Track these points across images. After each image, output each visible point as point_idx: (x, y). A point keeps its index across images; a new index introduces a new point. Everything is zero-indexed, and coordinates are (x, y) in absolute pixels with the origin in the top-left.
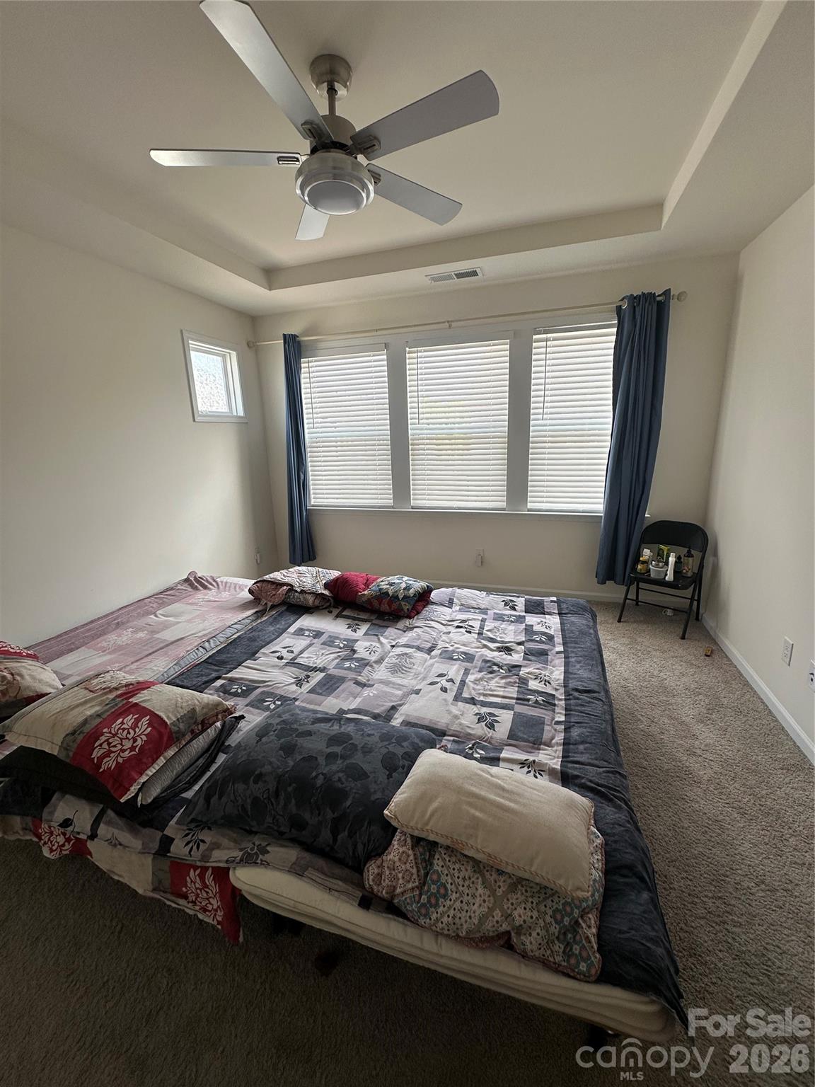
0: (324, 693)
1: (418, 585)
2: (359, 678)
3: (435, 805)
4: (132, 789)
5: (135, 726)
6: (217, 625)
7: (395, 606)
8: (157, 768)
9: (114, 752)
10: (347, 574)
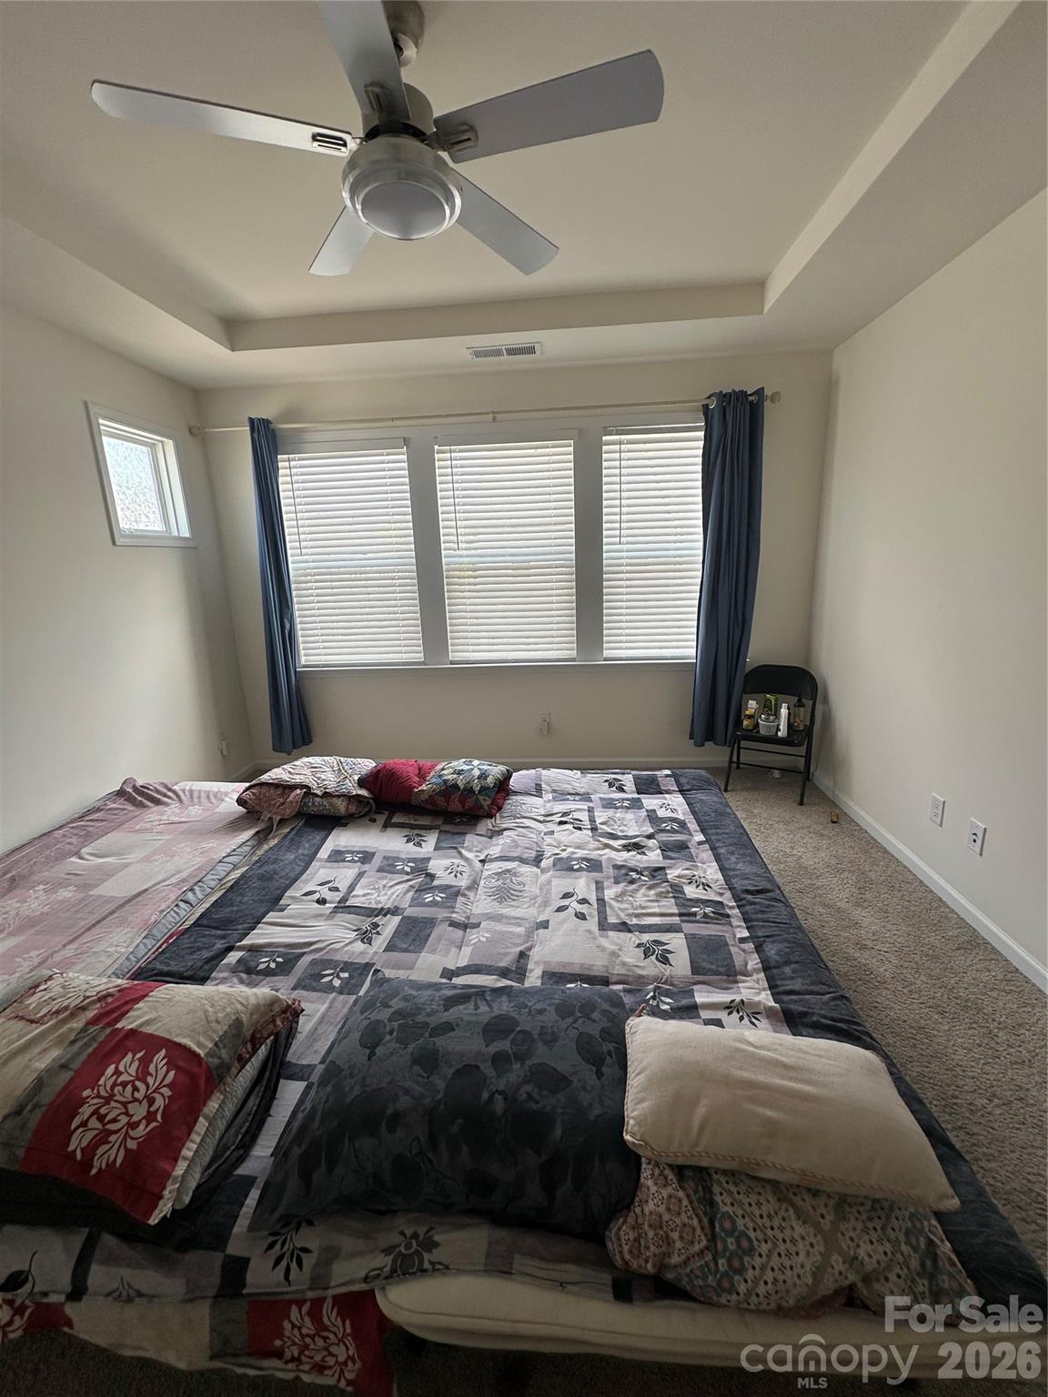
0: (411, 948)
1: (496, 771)
2: (454, 915)
3: (701, 1111)
4: (166, 1193)
5: (143, 1074)
6: (199, 861)
7: (470, 802)
8: (198, 1139)
9: (116, 1132)
10: (393, 761)
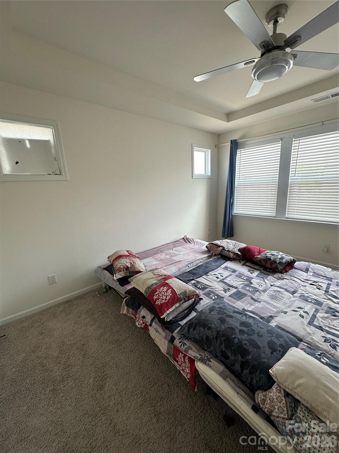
2: (254, 296)
5: (167, 291)
10: (250, 246)
